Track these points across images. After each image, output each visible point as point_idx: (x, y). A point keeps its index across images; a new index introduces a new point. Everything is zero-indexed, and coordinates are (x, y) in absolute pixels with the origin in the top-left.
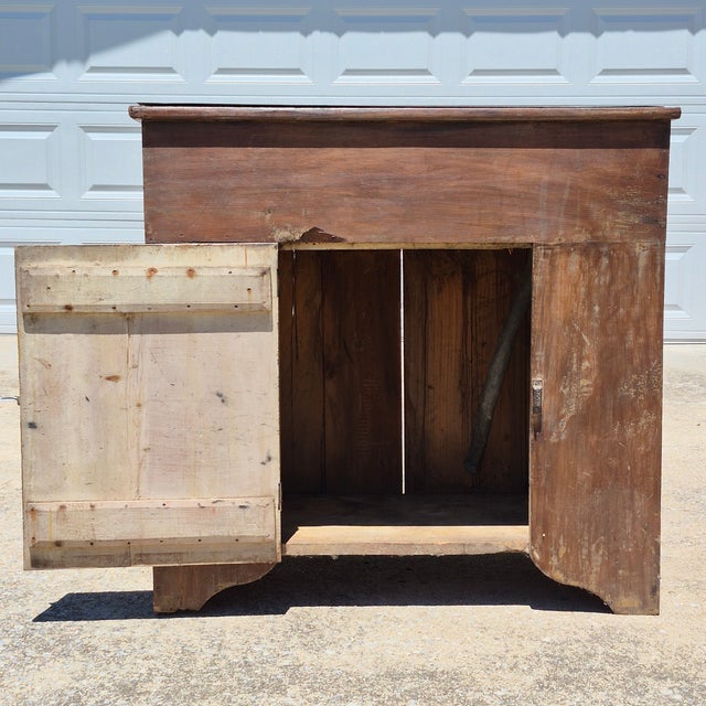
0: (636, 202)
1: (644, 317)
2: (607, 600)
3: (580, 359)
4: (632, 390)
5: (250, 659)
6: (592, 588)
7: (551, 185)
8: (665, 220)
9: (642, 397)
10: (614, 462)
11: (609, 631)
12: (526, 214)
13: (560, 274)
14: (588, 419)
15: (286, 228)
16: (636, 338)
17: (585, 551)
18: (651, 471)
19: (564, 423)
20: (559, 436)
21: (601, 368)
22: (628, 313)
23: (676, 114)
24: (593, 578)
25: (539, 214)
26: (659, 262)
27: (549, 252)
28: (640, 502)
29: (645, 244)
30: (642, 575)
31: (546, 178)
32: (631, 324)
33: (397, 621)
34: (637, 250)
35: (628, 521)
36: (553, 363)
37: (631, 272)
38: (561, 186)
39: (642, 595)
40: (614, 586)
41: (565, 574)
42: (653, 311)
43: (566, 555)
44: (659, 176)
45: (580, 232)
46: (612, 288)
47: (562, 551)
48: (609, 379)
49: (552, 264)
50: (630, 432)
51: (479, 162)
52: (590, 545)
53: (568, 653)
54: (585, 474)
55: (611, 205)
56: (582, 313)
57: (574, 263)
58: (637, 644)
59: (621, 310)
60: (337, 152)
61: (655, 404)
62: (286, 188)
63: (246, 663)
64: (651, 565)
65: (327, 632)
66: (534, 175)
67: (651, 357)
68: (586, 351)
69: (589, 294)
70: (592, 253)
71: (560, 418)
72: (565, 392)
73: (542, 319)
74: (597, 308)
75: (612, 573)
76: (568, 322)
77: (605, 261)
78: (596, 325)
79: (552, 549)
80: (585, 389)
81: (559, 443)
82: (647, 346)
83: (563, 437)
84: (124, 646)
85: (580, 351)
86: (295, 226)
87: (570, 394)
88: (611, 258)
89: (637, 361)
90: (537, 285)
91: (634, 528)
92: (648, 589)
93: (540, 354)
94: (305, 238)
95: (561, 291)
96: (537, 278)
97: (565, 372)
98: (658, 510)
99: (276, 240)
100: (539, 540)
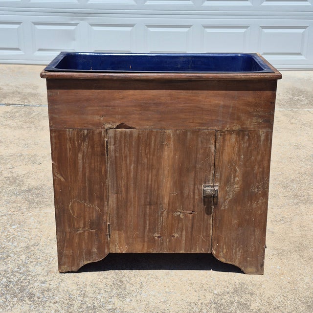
0: (261, 113)
1: (262, 160)
2: (243, 269)
3: (235, 177)
4: (256, 189)
6: (237, 264)
7: (224, 106)
8: (273, 121)
9: (260, 192)
10: (247, 217)
12: (213, 118)
13: (227, 143)
14: (237, 200)
15: (110, 123)
16: (258, 169)
17: (234, 251)
18: (263, 221)
19: (227, 203)
20: (225, 207)
21: (243, 181)
22: (256, 159)
23: (280, 77)
24: (237, 260)
25: (220, 118)
26: (270, 138)
27: (223, 133)
28: (258, 233)
29: (264, 131)
30: (257, 260)
31: (222, 103)
32: (256, 163)
33: (157, 278)
34: (260, 133)
35: (252, 240)
36: (223, 178)
37: (257, 142)
38: (228, 107)
39: (257, 267)
40: (245, 264)
41: (226, 259)
42: (266, 158)
43: (227, 252)
44: (271, 103)
45: (236, 126)
46: (250, 148)
47: (225, 251)
48: (247, 184)
49: (224, 139)
50: (254, 205)
51: (193, 96)
52: (236, 248)
54: (235, 222)
55: (250, 115)
56: (236, 158)
57: (233, 138)
59: (253, 157)
60: (131, 92)
61: (265, 195)
62: (109, 107)
64: (261, 256)
66: (217, 102)
67: (265, 176)
68: (237, 174)
69: (239, 151)
70: (241, 134)
71: (225, 201)
72: (228, 190)
73: (219, 161)
74: (242, 157)
75: (245, 259)
76: (230, 162)
77: (247, 137)
78: (242, 163)
79: (221, 250)
80: (236, 189)
81: (224, 210)
82: (263, 172)
83: (226, 207)
85: (235, 174)
86: (114, 122)
87: (230, 191)
88: (249, 136)
89: (258, 178)
90: (217, 147)
91: (254, 242)
92: (259, 265)
93: (218, 175)
94: (118, 127)
95: (228, 149)
96: (217, 144)
97: (228, 182)
98: (265, 236)
99: (106, 128)
100: (215, 247)
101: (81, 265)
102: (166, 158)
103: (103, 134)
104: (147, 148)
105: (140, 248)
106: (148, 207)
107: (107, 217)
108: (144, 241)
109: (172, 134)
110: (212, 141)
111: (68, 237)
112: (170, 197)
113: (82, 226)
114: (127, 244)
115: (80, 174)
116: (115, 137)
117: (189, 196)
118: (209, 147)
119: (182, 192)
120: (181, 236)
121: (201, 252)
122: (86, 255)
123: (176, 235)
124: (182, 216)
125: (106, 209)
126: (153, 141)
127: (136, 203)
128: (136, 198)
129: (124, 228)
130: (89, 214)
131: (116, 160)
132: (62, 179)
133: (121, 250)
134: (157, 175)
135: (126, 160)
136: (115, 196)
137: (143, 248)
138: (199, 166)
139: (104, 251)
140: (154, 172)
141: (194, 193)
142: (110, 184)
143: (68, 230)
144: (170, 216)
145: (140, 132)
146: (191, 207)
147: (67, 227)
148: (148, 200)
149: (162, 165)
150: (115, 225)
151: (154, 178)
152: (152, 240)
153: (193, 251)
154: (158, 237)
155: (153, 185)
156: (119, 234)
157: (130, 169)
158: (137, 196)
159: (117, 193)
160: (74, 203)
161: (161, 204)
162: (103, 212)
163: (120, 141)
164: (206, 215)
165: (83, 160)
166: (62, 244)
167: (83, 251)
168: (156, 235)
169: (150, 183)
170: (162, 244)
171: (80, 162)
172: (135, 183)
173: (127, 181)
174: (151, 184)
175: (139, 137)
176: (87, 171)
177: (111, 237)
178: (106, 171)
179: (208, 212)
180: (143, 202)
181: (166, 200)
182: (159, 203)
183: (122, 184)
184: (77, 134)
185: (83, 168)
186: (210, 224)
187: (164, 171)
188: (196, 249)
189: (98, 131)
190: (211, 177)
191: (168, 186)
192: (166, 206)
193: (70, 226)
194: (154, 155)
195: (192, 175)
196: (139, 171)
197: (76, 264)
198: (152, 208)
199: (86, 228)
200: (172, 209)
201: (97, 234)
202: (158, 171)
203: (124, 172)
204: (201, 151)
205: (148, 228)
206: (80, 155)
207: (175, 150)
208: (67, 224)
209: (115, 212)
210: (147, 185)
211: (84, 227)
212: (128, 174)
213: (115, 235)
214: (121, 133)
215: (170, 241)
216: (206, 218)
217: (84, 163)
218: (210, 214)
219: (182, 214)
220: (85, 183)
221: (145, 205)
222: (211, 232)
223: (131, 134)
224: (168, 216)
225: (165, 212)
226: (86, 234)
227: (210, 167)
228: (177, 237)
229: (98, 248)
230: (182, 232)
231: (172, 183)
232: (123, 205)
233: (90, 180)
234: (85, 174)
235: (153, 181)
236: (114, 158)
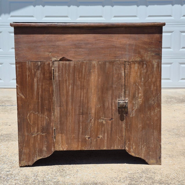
0: (153, 49)
1: (156, 81)
2: (147, 161)
3: (138, 93)
4: (153, 102)
5: (45, 180)
6: (143, 157)
7: (129, 45)
8: (162, 54)
9: (155, 104)
10: (148, 122)
11: (147, 169)
12: (123, 53)
13: (132, 70)
14: (141, 110)
15: (55, 57)
16: (154, 87)
17: (140, 147)
18: (158, 124)
20: (132, 115)
21: (144, 96)
22: (151, 80)
23: (164, 24)
24: (143, 155)
25: (126, 53)
26: (160, 66)
27: (129, 63)
28: (156, 133)
29: (156, 61)
30: (156, 154)
31: (128, 43)
32: (152, 83)
33: (88, 168)
34: (154, 63)
35: (152, 138)
36: (131, 94)
37: (152, 68)
38: (132, 45)
39: (156, 159)
40: (148, 157)
41: (135, 153)
42: (158, 80)
43: (135, 148)
44: (160, 42)
45: (138, 58)
46: (147, 73)
47: (134, 147)
48: (146, 99)
49: (130, 67)
50: (152, 113)
51: (109, 38)
52: (142, 145)
53: (135, 176)
54: (140, 126)
55: (146, 50)
56: (139, 80)
57: (136, 67)
58: (154, 173)
59: (150, 80)
60: (69, 36)
61: (159, 106)
62: (55, 46)
63: (43, 181)
64: (159, 151)
65: (68, 171)
66: (125, 42)
67: (158, 92)
68: (140, 91)
69: (140, 75)
70: (141, 63)
71: (133, 110)
72: (134, 102)
73: (127, 82)
74: (143, 79)
75: (148, 153)
76: (135, 83)
77: (145, 66)
78: (142, 84)
79: (131, 147)
80: (140, 102)
82: (157, 90)
83: (134, 115)
84: (9, 176)
85: (138, 91)
86: (58, 56)
87: (136, 103)
88: (146, 65)
89: (154, 94)
90: (126, 73)
91: (154, 141)
92: (158, 158)
93: (127, 92)
94: (61, 60)
95: (133, 74)
96: (126, 71)
97: (134, 97)
98: (161, 135)
99: (53, 61)
100: (127, 144)
101: (35, 160)
102: (93, 80)
103: (51, 65)
104: (80, 74)
105: (76, 146)
106: (81, 116)
107: (53, 124)
108: (78, 141)
109: (96, 64)
110: (123, 69)
111: (26, 139)
112: (96, 108)
113: (36, 131)
114: (67, 143)
115: (35, 93)
116: (59, 67)
117: (108, 107)
118: (121, 73)
119: (104, 105)
120: (104, 137)
121: (118, 148)
122: (38, 152)
123: (101, 136)
124: (104, 123)
125: (53, 118)
126: (84, 68)
127: (73, 114)
128: (73, 110)
129: (65, 132)
130: (41, 122)
131: (59, 83)
132: (23, 97)
133: (63, 148)
134: (87, 93)
135: (66, 83)
136: (59, 108)
137: (78, 146)
138: (114, 86)
139: (51, 149)
140: (85, 91)
141: (112, 105)
142: (55, 99)
143: (26, 134)
144: (96, 122)
145: (76, 63)
146: (110, 115)
147: (26, 132)
148: (81, 111)
149: (90, 86)
150: (59, 130)
151: (85, 96)
152: (84, 141)
153: (112, 148)
154: (89, 138)
155: (84, 100)
156: (61, 137)
157: (69, 89)
158: (73, 108)
159: (60, 106)
160: (31, 114)
161: (90, 114)
162: (51, 120)
163: (62, 69)
164: (120, 121)
165: (37, 83)
166: (22, 145)
167: (36, 150)
168: (87, 137)
169: (82, 98)
170: (91, 143)
171: (36, 84)
172: (72, 99)
173: (67, 98)
174: (83, 100)
175: (74, 67)
176: (40, 90)
177: (56, 138)
178: (53, 91)
179: (122, 119)
180: (77, 113)
181: (93, 111)
182: (88, 113)
183: (64, 99)
184: (34, 65)
185: (37, 89)
186: (123, 128)
187: (91, 90)
188: (114, 147)
189: (47, 63)
190: (123, 94)
191: (95, 100)
192: (93, 115)
193: (27, 131)
194: (84, 79)
195: (110, 92)
196: (75, 90)
197: (31, 160)
198: (84, 117)
199: (39, 133)
200: (98, 117)
201: (46, 136)
202: (87, 90)
203: (65, 91)
204: (116, 76)
205: (81, 131)
206: (35, 80)
207: (99, 75)
208: (25, 130)
209: (59, 120)
210: (80, 100)
211: (38, 132)
212: (67, 92)
213: (59, 137)
214: (63, 64)
215: (96, 141)
216: (120, 123)
217: (38, 85)
218: (123, 120)
219: (104, 121)
220: (39, 99)
221: (79, 114)
222: (124, 133)
223: (69, 65)
224: (95, 122)
225: (93, 119)
226: (39, 137)
227: (122, 86)
228: (101, 138)
229: (47, 147)
230: (104, 134)
231: (97, 99)
232: (64, 115)
233: (42, 97)
234: (39, 93)
235: (84, 97)
236: (58, 81)
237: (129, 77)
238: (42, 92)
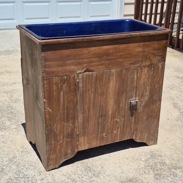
0: (160, 54)
1: (159, 80)
2: (147, 143)
3: (146, 92)
4: (156, 97)
6: (145, 142)
7: (143, 52)
8: (166, 57)
9: (158, 99)
10: (151, 114)
12: (137, 59)
13: (143, 73)
14: (146, 106)
15: (80, 70)
16: (157, 86)
17: (144, 134)
18: (158, 114)
19: (142, 107)
20: (140, 110)
22: (156, 80)
24: (145, 140)
26: (164, 67)
27: (141, 68)
29: (161, 64)
30: (154, 137)
31: (142, 50)
32: (157, 83)
34: (159, 65)
35: (153, 126)
36: (140, 94)
37: (158, 70)
38: (145, 52)
39: (154, 140)
40: (149, 140)
41: (139, 140)
42: (161, 79)
43: (140, 136)
45: (148, 62)
46: (154, 75)
47: (139, 135)
48: (151, 95)
49: (141, 71)
50: (155, 107)
51: (127, 47)
52: (145, 133)
54: (145, 118)
55: (155, 55)
56: (147, 81)
57: (146, 70)
59: (155, 80)
62: (80, 59)
66: (139, 50)
67: (160, 89)
69: (149, 77)
70: (150, 67)
73: (138, 84)
74: (150, 80)
75: (149, 138)
76: (144, 84)
77: (153, 68)
78: (150, 84)
79: (137, 135)
80: (146, 99)
81: (140, 112)
82: (159, 87)
83: (141, 110)
85: (146, 90)
86: (82, 69)
87: (143, 100)
88: (154, 68)
89: (157, 91)
90: (138, 76)
91: (154, 127)
92: (155, 139)
93: (138, 92)
94: (84, 72)
95: (143, 77)
96: (138, 75)
97: (142, 96)
98: (159, 123)
99: (78, 73)
100: (135, 134)
101: (61, 163)
102: (111, 87)
103: (76, 78)
104: (101, 82)
105: (96, 144)
106: (100, 118)
107: (77, 130)
108: (98, 139)
109: (115, 72)
110: (136, 73)
111: (53, 147)
112: (112, 110)
113: (62, 138)
114: (88, 143)
115: (61, 105)
116: (83, 78)
117: (122, 107)
118: (134, 77)
119: (119, 106)
120: (118, 132)
121: (128, 139)
122: (64, 155)
123: (115, 132)
124: (118, 120)
125: (76, 124)
126: (104, 78)
127: (94, 118)
128: (94, 114)
129: (87, 134)
130: (67, 129)
131: (83, 93)
132: (51, 111)
133: (84, 148)
134: (106, 98)
135: (89, 92)
136: (82, 115)
137: (97, 144)
138: (128, 89)
139: (75, 151)
140: (104, 97)
141: (125, 105)
142: (79, 108)
143: (53, 142)
144: (112, 121)
145: (98, 73)
146: (123, 114)
147: (53, 141)
148: (101, 114)
149: (109, 91)
150: (81, 133)
151: (104, 100)
152: (102, 138)
153: (123, 139)
154: (106, 135)
155: (103, 104)
156: (84, 139)
157: (91, 97)
158: (94, 113)
159: (83, 113)
160: (57, 124)
161: (107, 115)
162: (75, 127)
163: (86, 80)
164: (131, 117)
165: (63, 96)
166: (49, 152)
167: (62, 154)
168: (104, 134)
169: (102, 103)
170: (107, 139)
171: (62, 97)
172: (94, 106)
173: (89, 105)
174: (102, 104)
175: (96, 76)
176: (66, 102)
177: (79, 141)
178: (77, 101)
179: (132, 115)
180: (97, 116)
181: (110, 113)
182: (106, 115)
183: (86, 107)
184: (60, 79)
185: (63, 101)
186: (133, 122)
187: (110, 94)
188: (125, 138)
189: (73, 76)
190: (134, 94)
191: (112, 103)
192: (110, 116)
193: (54, 140)
194: (104, 86)
195: (124, 95)
196: (96, 97)
197: (58, 163)
198: (103, 118)
199: (65, 139)
200: (114, 116)
201: (71, 141)
202: (106, 95)
203: (87, 100)
204: (130, 80)
205: (100, 131)
206: (62, 93)
207: (116, 81)
208: (52, 139)
209: (82, 125)
210: (100, 105)
211: (63, 138)
212: (90, 100)
213: (82, 140)
214: (87, 75)
215: (111, 136)
216: (131, 118)
217: (64, 98)
218: (133, 116)
219: (118, 119)
220: (64, 110)
221: (99, 117)
222: (133, 126)
223: (92, 75)
224: (111, 121)
225: (109, 120)
226: (64, 142)
227: (134, 88)
228: (116, 133)
229: (72, 150)
230: (118, 130)
231: (114, 102)
232: (86, 120)
233: (67, 108)
234: (64, 105)
235: (104, 102)
236: (82, 91)
237: (140, 80)
238: (68, 103)
